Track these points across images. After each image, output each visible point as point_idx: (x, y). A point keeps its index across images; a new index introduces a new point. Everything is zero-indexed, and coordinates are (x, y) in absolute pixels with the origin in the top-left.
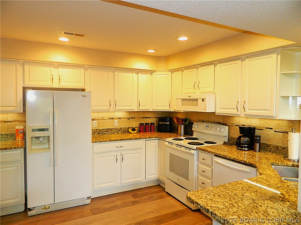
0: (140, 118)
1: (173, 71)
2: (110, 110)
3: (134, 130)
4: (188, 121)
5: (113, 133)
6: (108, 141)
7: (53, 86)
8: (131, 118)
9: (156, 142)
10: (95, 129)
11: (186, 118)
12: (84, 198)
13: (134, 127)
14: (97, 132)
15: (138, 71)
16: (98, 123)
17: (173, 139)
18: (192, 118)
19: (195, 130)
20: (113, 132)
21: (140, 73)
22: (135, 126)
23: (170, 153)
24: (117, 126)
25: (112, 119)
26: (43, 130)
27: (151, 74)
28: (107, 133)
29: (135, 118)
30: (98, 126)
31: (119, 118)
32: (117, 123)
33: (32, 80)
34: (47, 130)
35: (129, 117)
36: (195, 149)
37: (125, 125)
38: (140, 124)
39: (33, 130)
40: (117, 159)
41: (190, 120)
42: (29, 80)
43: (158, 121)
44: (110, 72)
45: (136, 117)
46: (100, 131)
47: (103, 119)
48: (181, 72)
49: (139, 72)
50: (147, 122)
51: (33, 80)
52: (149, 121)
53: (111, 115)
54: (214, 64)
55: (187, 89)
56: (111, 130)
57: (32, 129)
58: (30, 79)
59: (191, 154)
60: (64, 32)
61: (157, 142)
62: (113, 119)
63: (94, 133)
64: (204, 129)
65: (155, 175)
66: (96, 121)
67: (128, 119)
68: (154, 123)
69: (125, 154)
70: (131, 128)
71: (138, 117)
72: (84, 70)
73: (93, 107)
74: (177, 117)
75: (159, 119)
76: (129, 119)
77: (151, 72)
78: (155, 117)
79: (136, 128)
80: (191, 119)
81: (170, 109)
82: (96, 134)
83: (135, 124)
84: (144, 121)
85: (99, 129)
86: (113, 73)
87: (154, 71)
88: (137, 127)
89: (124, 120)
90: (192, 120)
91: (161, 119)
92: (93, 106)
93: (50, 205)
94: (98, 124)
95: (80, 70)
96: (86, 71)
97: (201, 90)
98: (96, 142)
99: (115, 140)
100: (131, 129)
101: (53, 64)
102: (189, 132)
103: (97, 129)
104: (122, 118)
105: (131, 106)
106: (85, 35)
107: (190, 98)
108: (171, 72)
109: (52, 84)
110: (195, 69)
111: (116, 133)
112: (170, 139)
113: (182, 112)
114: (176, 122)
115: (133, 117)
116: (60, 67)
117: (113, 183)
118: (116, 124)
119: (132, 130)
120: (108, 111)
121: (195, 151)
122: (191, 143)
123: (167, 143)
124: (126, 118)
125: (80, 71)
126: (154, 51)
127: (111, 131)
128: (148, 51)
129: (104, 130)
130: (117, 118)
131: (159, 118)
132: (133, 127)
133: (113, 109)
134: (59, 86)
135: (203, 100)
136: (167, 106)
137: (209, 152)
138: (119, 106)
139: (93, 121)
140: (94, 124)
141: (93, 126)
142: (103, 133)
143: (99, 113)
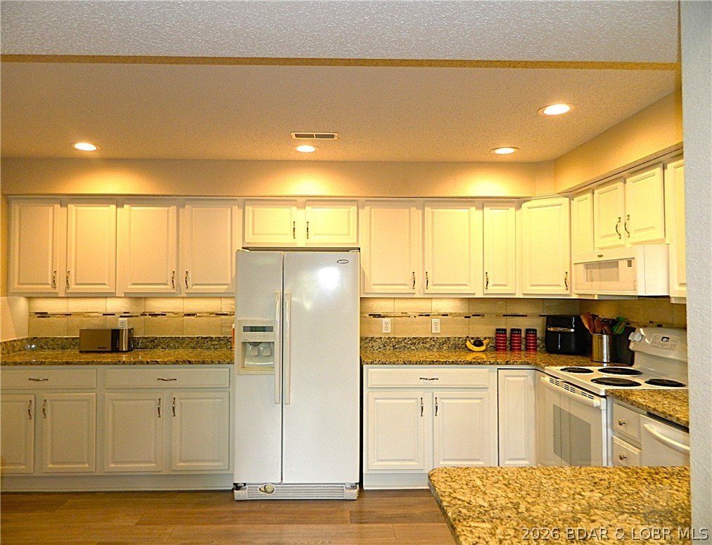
0: (497, 316)
1: (572, 194)
2: (414, 293)
3: (478, 343)
4: (624, 324)
5: (429, 349)
6: (399, 362)
7: (296, 244)
8: (474, 315)
9: (526, 376)
10: (387, 337)
11: (618, 316)
12: (344, 484)
13: (481, 336)
14: (391, 345)
15: (483, 202)
16: (394, 324)
17: (562, 370)
18: (634, 318)
19: (638, 350)
20: (427, 346)
21: (487, 206)
22: (485, 336)
23: (554, 405)
24: (439, 331)
25: (426, 315)
26: (263, 329)
27: (519, 207)
28: (414, 348)
29: (484, 316)
30: (394, 330)
31: (443, 315)
32: (439, 326)
33: (258, 234)
34: (271, 329)
35: (469, 313)
36: (603, 394)
37: (458, 331)
38: (497, 330)
39: (245, 329)
40: (422, 408)
41: (628, 324)
42: (253, 234)
43: (545, 324)
44: (414, 209)
45: (488, 314)
46: (398, 342)
47: (405, 315)
48: (589, 195)
49: (485, 204)
50: (518, 326)
51: (262, 234)
52: (523, 324)
53: (424, 306)
54: (661, 165)
55: (602, 237)
56: (424, 340)
57: (244, 327)
58: (255, 232)
59: (591, 406)
60: (293, 134)
61: (529, 377)
62: (429, 315)
63: (385, 346)
64: (656, 345)
65: (527, 462)
66: (390, 319)
67: (466, 317)
68: (535, 330)
69: (443, 397)
70: (472, 338)
71: (492, 314)
72: (356, 207)
73: (374, 287)
74: (589, 313)
75: (547, 319)
76: (470, 317)
77: (518, 202)
78: (541, 316)
79: (485, 338)
80: (631, 320)
81: (568, 292)
82: (388, 348)
83: (485, 330)
84: (509, 324)
85: (395, 338)
86: (421, 211)
87: (526, 200)
88: (489, 338)
89: (454, 321)
90: (632, 322)
91: (551, 320)
92: (374, 285)
93: (274, 486)
94: (393, 326)
95: (348, 210)
96: (360, 211)
97: (636, 237)
98: (372, 363)
99: (416, 362)
100: (472, 341)
101: (295, 201)
102: (622, 356)
103: (391, 336)
104: (451, 314)
105: (466, 285)
106: (335, 134)
107: (602, 259)
108: (567, 199)
109: (294, 241)
110: (620, 184)
111: (435, 350)
112: (556, 369)
113: (596, 298)
114: (587, 327)
115: (479, 312)
116: (309, 205)
117: (414, 463)
118: (436, 329)
119: (475, 344)
120: (411, 296)
121: (604, 399)
122: (601, 381)
123: (547, 379)
124: (460, 315)
125: (349, 212)
126: (512, 151)
127: (423, 343)
128: (498, 151)
129: (406, 341)
130: (439, 315)
131: (548, 317)
132: (478, 336)
133: (422, 292)
134: (306, 244)
135: (630, 264)
136: (559, 285)
137: (632, 404)
138: (434, 285)
139: (383, 319)
140: (384, 326)
141: (382, 330)
142: (405, 347)
143: (396, 301)
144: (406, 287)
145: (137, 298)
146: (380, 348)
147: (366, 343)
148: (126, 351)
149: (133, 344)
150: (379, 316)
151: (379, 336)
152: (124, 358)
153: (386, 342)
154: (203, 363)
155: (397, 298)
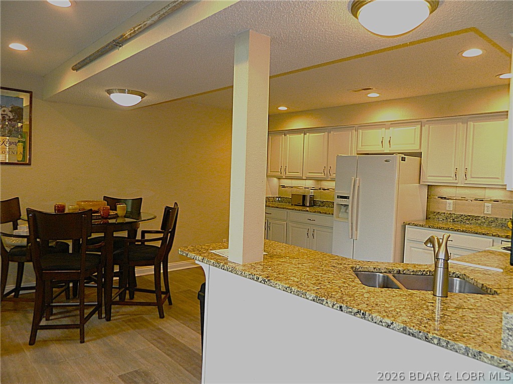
2: (459, 183)
5: (480, 224)
6: (426, 226)
7: (384, 151)
10: (449, 213)
14: (451, 218)
16: (454, 204)
20: (479, 222)
24: (490, 213)
25: (480, 200)
26: (345, 197)
28: (468, 222)
30: (454, 209)
31: (494, 201)
32: (490, 209)
44: (460, 124)
46: (457, 218)
47: (463, 199)
51: (366, 145)
53: (480, 193)
56: (477, 218)
57: (338, 196)
58: (363, 145)
62: (482, 200)
63: (447, 219)
66: (452, 201)
72: (419, 126)
73: (429, 178)
82: (449, 220)
85: (454, 214)
86: (465, 125)
89: (504, 205)
92: (429, 176)
94: (454, 206)
96: (423, 128)
103: (452, 213)
104: (502, 200)
105: (498, 178)
111: (485, 226)
118: (487, 211)
125: (415, 129)
127: (475, 220)
129: (462, 217)
130: (491, 201)
134: (389, 150)
138: (472, 178)
139: (447, 201)
140: (448, 205)
141: (446, 208)
142: (462, 221)
143: (458, 189)
144: (451, 179)
145: (318, 180)
146: (443, 220)
147: (434, 216)
148: (308, 206)
149: (313, 203)
150: (445, 198)
151: (443, 212)
152: (308, 209)
153: (448, 216)
154: (326, 213)
155: (458, 186)
